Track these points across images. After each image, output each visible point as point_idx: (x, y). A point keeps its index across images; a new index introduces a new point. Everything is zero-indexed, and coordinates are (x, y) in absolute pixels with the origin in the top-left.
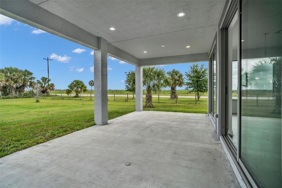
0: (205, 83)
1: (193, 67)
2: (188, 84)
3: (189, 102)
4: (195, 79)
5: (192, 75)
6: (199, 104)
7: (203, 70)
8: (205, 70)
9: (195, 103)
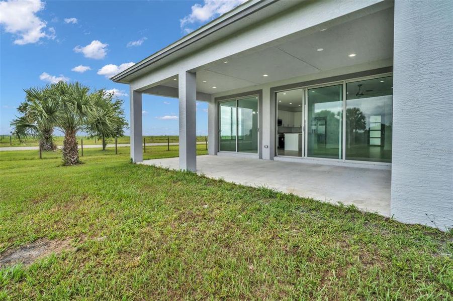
6: (121, 154)
9: (115, 153)
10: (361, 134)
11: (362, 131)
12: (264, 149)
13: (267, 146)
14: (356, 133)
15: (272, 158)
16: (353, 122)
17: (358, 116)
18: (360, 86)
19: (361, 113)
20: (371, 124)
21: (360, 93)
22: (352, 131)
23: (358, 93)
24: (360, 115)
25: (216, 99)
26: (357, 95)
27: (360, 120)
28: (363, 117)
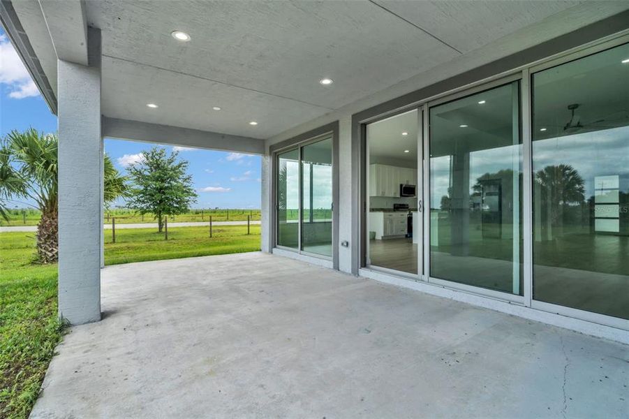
0: (180, 194)
1: (150, 155)
2: (136, 193)
3: (149, 236)
4: (153, 184)
5: (146, 173)
6: (173, 239)
7: (175, 164)
8: (179, 166)
9: (164, 238)
10: (575, 208)
11: (576, 204)
12: (342, 249)
13: (347, 243)
14: (565, 206)
15: (355, 272)
16: (558, 189)
17: (567, 180)
18: (573, 107)
19: (574, 173)
20: (596, 192)
21: (575, 122)
22: (555, 205)
23: (568, 125)
24: (571, 177)
25: (272, 148)
26: (565, 129)
27: (572, 184)
28: (579, 181)
